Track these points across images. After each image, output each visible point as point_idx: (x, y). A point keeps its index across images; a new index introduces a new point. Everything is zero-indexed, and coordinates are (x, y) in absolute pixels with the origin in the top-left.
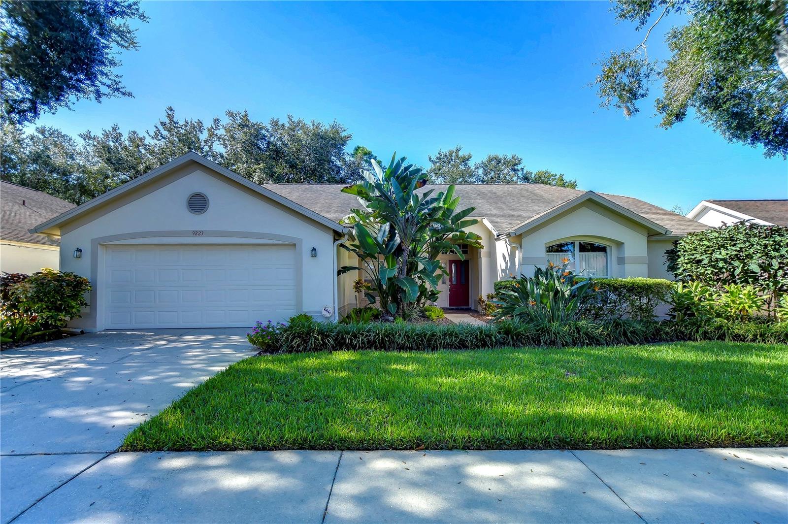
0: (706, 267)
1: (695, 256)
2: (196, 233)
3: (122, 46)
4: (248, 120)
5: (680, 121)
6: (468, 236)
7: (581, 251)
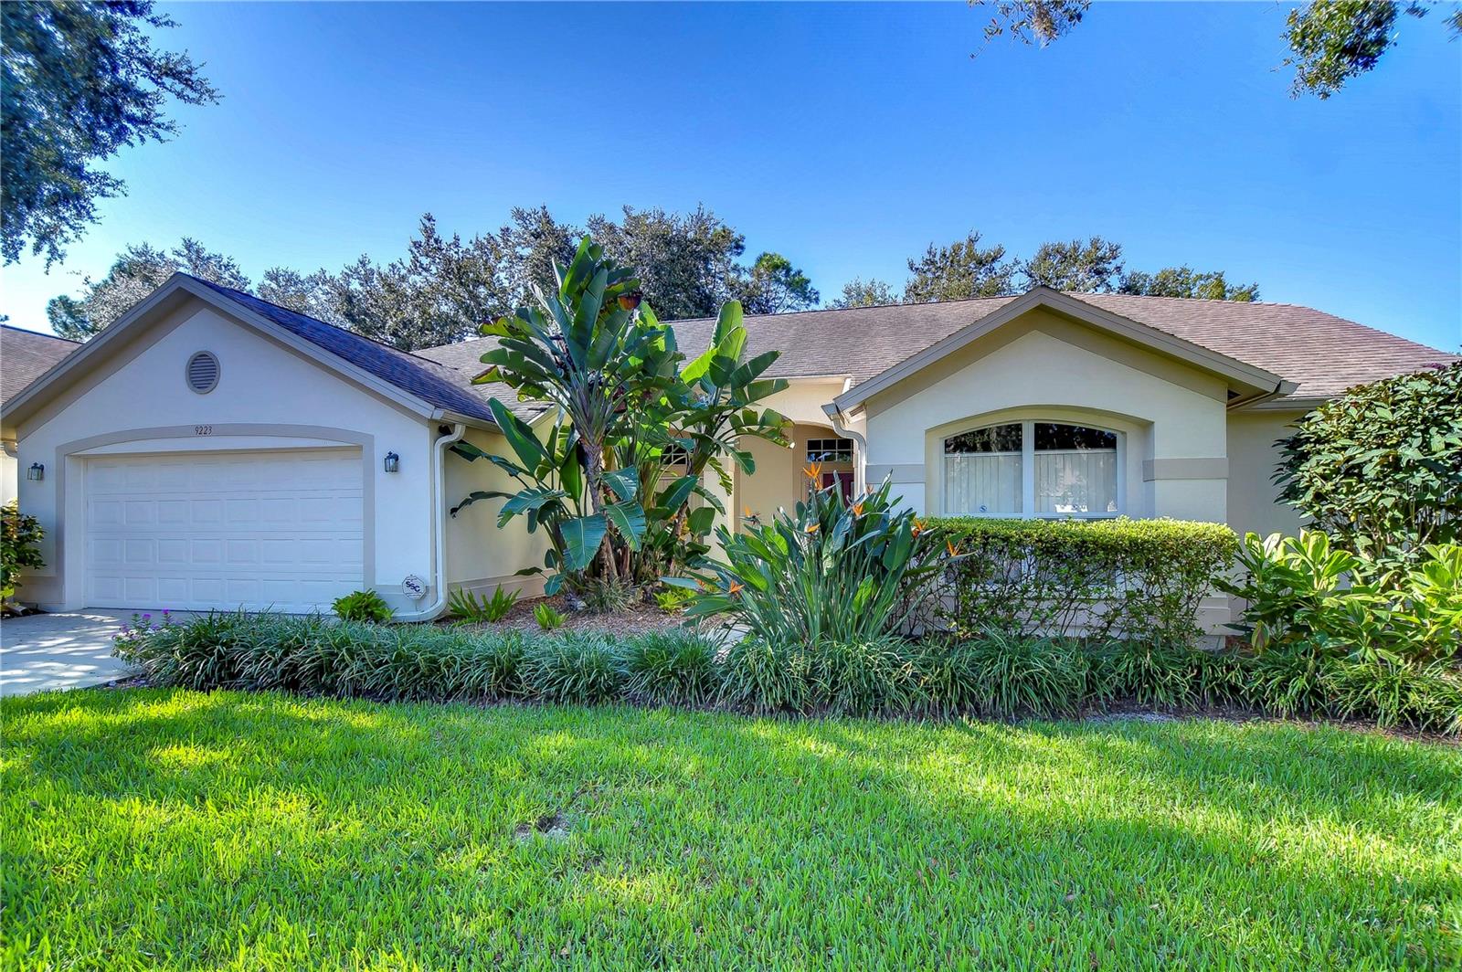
0: (1381, 488)
1: (1349, 453)
2: (202, 431)
3: (190, 100)
4: (549, 222)
5: (1365, 65)
6: (763, 418)
7: (1038, 447)
